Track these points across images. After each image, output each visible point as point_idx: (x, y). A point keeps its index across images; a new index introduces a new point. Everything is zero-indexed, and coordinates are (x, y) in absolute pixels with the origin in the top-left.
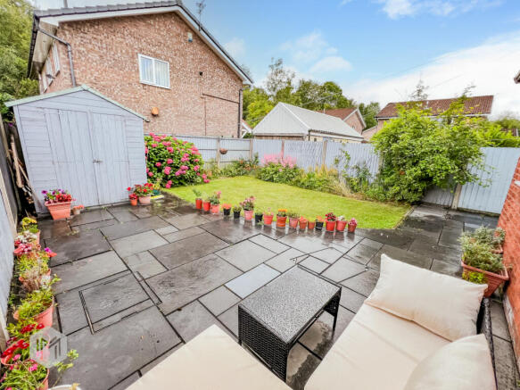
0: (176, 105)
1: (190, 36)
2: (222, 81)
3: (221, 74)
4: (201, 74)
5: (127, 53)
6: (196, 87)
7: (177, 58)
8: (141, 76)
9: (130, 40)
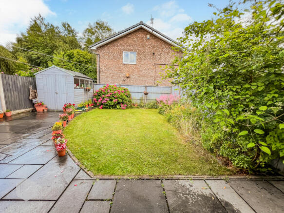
0: (139, 71)
1: (148, 36)
2: (168, 54)
3: (167, 51)
4: (154, 54)
5: (118, 52)
6: (150, 61)
7: (140, 49)
8: (123, 61)
9: (120, 47)
